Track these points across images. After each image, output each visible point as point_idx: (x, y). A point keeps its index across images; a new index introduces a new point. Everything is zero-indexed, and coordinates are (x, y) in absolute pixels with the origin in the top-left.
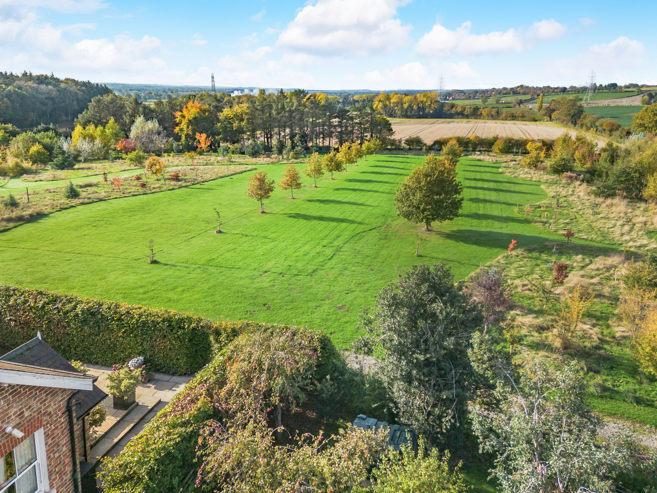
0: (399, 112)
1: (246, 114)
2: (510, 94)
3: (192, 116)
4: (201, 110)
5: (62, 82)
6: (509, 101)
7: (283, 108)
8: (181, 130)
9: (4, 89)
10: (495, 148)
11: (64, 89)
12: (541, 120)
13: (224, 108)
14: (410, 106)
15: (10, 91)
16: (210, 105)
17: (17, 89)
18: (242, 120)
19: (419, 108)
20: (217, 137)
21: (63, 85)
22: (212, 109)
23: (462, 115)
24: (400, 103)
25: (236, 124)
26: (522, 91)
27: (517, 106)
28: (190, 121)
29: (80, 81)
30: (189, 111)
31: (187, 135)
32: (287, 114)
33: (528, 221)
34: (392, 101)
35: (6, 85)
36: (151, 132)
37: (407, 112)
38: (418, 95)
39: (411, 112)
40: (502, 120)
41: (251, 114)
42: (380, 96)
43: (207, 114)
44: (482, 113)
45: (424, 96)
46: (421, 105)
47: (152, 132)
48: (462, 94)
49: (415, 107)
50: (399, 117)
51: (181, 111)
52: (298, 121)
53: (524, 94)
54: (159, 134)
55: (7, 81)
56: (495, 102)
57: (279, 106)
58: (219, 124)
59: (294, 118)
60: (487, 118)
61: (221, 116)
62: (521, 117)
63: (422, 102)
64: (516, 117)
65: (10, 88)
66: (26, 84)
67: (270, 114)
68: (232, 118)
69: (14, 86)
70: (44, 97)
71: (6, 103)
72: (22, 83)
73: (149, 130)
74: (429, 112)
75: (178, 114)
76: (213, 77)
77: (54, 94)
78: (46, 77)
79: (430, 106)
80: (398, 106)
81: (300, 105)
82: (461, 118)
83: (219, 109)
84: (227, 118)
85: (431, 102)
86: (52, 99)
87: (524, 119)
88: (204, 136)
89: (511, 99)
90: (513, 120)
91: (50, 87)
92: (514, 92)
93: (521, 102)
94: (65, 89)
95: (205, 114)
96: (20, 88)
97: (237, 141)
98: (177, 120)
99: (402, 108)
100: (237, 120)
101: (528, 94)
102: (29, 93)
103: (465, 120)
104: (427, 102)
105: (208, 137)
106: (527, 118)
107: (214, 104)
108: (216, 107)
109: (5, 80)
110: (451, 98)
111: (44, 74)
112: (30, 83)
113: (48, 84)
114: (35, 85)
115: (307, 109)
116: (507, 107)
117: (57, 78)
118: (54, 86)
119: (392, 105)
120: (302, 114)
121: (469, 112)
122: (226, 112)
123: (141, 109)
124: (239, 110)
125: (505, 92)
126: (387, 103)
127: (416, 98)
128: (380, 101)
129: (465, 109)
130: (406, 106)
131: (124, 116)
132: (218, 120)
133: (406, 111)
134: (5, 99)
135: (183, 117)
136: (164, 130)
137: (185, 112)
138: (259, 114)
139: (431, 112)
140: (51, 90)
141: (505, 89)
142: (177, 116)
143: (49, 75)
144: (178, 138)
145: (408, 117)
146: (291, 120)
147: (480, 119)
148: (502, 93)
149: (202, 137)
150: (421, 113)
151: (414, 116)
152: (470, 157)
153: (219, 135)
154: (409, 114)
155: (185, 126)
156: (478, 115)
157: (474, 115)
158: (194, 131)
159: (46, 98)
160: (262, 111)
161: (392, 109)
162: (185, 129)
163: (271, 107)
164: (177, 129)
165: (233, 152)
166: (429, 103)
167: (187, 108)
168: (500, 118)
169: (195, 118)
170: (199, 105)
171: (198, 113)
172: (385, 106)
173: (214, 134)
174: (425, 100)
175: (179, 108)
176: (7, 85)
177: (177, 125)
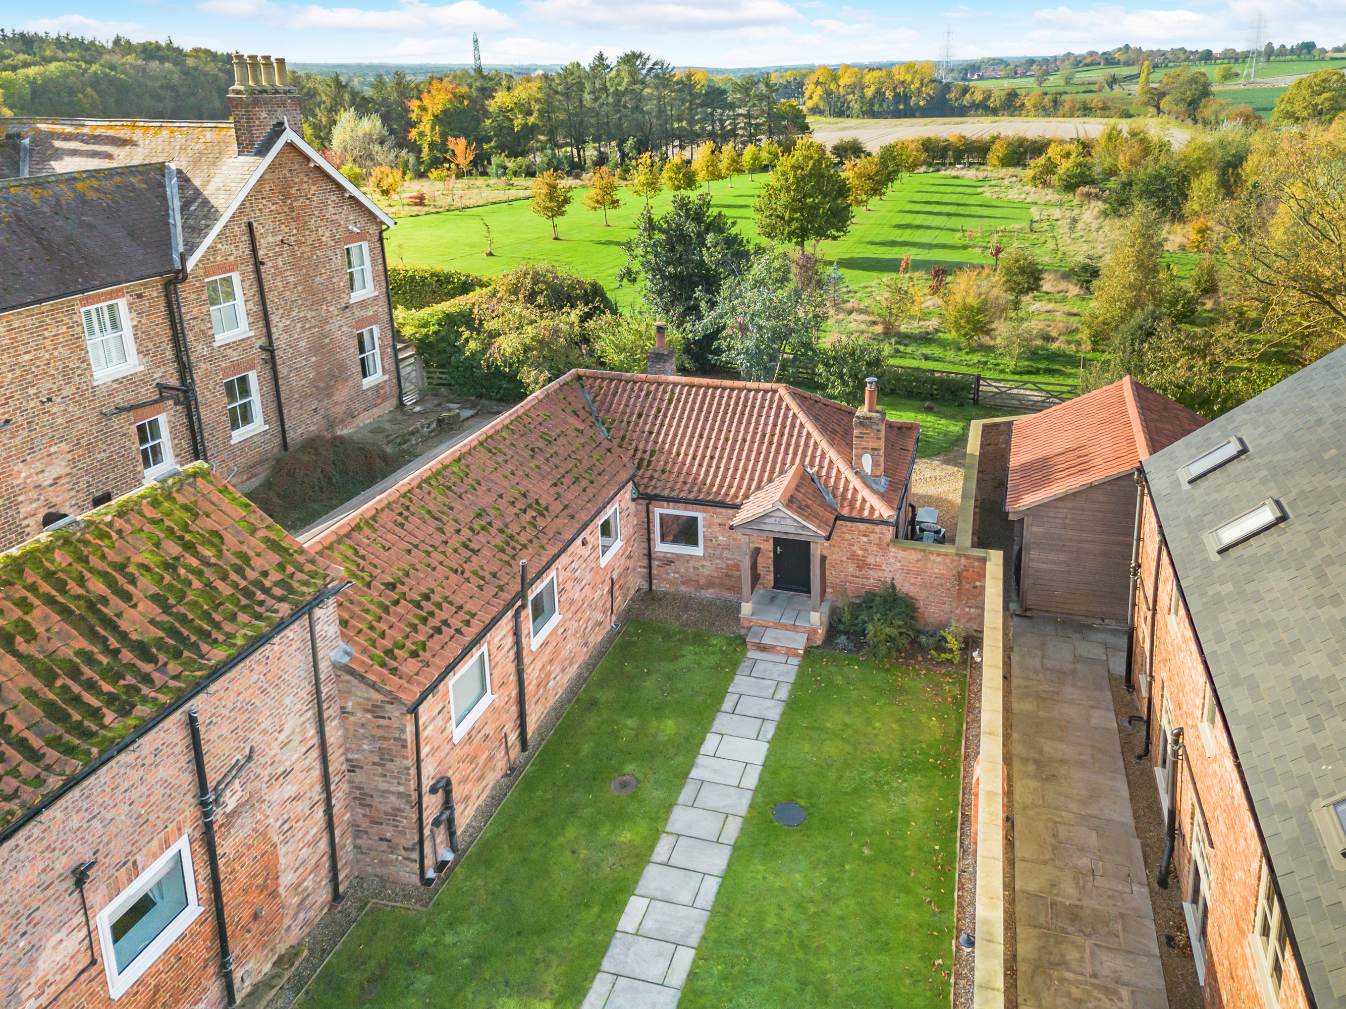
0: (856, 106)
1: (537, 100)
2: (1099, 64)
3: (440, 107)
4: (454, 95)
5: (186, 55)
6: (1093, 79)
7: (605, 88)
8: (422, 135)
9: (85, 71)
10: (992, 157)
11: (193, 68)
12: (1139, 115)
13: (496, 91)
14: (879, 93)
15: (95, 73)
16: (470, 86)
17: (108, 71)
18: (529, 113)
19: (897, 95)
20: (485, 146)
21: (190, 62)
22: (475, 93)
23: (984, 108)
24: (858, 86)
25: (519, 121)
26: (1122, 58)
27: (1107, 89)
28: (436, 117)
29: (219, 53)
30: (433, 98)
31: (432, 145)
32: (611, 100)
33: (965, 247)
34: (842, 82)
35: (86, 62)
36: (369, 139)
37: (872, 105)
38: (894, 70)
39: (881, 105)
40: (1064, 116)
41: (546, 101)
42: (818, 73)
43: (466, 103)
44: (1023, 104)
45: (907, 71)
46: (900, 90)
47: (371, 139)
48: (1002, 67)
49: (889, 94)
50: (858, 117)
51: (420, 99)
52: (632, 113)
53: (1127, 64)
54: (382, 143)
55: (87, 55)
56: (1062, 82)
57: (597, 86)
58: (488, 122)
59: (625, 107)
60: (1033, 112)
61: (492, 106)
62: (1101, 109)
63: (903, 82)
64: (1091, 109)
65: (94, 67)
66: (124, 60)
67: (581, 101)
68: (512, 110)
69: (101, 65)
70: (158, 84)
71: (92, 97)
72: (116, 59)
73: (365, 135)
74: (917, 104)
75: (414, 104)
76: (476, 41)
77: (176, 78)
78: (158, 46)
79: (919, 90)
80: (854, 93)
81: (634, 82)
82: (982, 115)
83: (487, 92)
84: (502, 111)
85: (922, 84)
86: (172, 88)
87: (1107, 113)
88: (462, 142)
89: (1099, 75)
90: (1085, 115)
91: (167, 65)
92: (1107, 60)
93: (1113, 81)
94: (196, 69)
95: (462, 103)
96: (113, 68)
97: (524, 154)
98: (414, 116)
99: (863, 96)
100: (521, 112)
101: (1133, 64)
102: (130, 78)
103: (991, 119)
104: (912, 82)
105: (469, 144)
106: (1113, 112)
107: (478, 84)
108: (482, 90)
109: (84, 53)
110: (976, 77)
111: (153, 41)
112: (130, 59)
113: (162, 59)
114: (140, 62)
115: (648, 91)
116: (1085, 92)
117: (178, 49)
118: (175, 63)
119: (842, 91)
120: (640, 100)
121: (998, 103)
122: (501, 99)
123: (347, 97)
124: (524, 95)
125: (1091, 61)
126: (833, 86)
127: (890, 76)
128: (817, 83)
129: (990, 97)
130: (869, 92)
131: (317, 110)
132: (486, 114)
133: (871, 103)
134: (89, 89)
135: (424, 109)
136: (390, 134)
137: (427, 102)
138: (560, 101)
139: (922, 103)
140: (170, 72)
141: (1091, 53)
142: (412, 108)
143: (163, 43)
144: (416, 149)
145: (873, 115)
146: (620, 111)
147: (1020, 115)
148: (1084, 62)
149: (459, 146)
150: (901, 107)
151: (888, 113)
152: (942, 173)
153: (488, 140)
154: (876, 108)
155: (428, 126)
156: (1016, 108)
157: (1009, 107)
158: (444, 136)
159: (162, 87)
160: (567, 95)
161: (842, 100)
162: (429, 133)
163: (581, 87)
164: (413, 134)
165: (515, 174)
166: (917, 85)
167: (429, 92)
168: (1060, 113)
169: (444, 112)
170: (450, 87)
171: (450, 101)
172: (828, 93)
173: (480, 141)
174: (909, 78)
175: (415, 93)
176: (90, 62)
177: (414, 125)
